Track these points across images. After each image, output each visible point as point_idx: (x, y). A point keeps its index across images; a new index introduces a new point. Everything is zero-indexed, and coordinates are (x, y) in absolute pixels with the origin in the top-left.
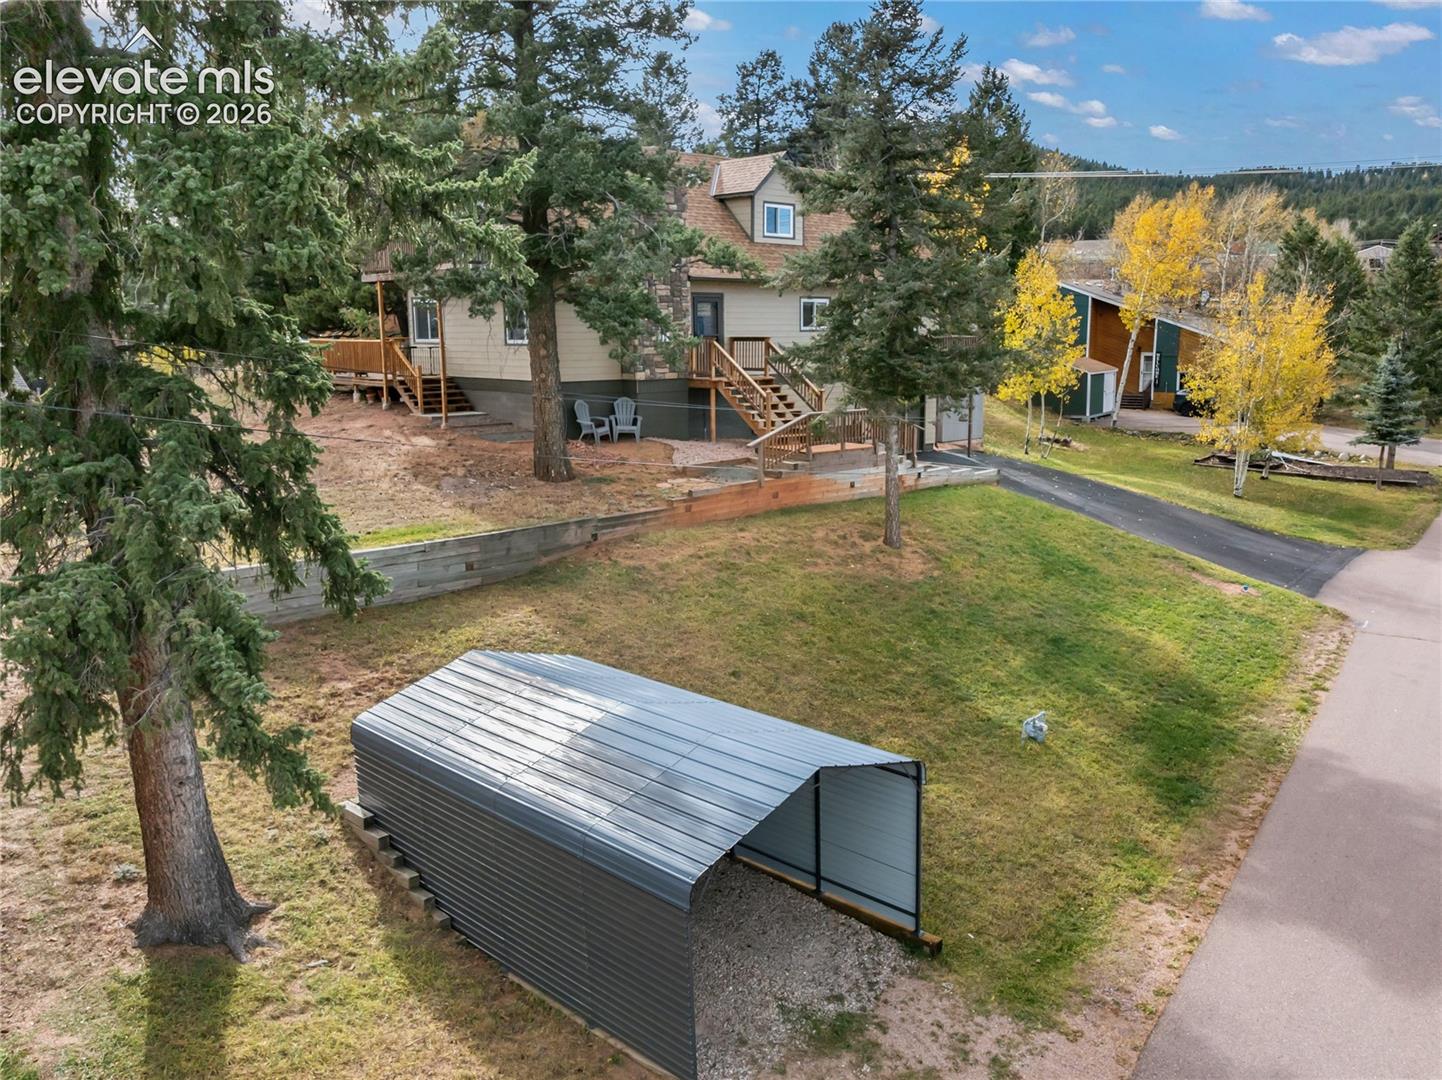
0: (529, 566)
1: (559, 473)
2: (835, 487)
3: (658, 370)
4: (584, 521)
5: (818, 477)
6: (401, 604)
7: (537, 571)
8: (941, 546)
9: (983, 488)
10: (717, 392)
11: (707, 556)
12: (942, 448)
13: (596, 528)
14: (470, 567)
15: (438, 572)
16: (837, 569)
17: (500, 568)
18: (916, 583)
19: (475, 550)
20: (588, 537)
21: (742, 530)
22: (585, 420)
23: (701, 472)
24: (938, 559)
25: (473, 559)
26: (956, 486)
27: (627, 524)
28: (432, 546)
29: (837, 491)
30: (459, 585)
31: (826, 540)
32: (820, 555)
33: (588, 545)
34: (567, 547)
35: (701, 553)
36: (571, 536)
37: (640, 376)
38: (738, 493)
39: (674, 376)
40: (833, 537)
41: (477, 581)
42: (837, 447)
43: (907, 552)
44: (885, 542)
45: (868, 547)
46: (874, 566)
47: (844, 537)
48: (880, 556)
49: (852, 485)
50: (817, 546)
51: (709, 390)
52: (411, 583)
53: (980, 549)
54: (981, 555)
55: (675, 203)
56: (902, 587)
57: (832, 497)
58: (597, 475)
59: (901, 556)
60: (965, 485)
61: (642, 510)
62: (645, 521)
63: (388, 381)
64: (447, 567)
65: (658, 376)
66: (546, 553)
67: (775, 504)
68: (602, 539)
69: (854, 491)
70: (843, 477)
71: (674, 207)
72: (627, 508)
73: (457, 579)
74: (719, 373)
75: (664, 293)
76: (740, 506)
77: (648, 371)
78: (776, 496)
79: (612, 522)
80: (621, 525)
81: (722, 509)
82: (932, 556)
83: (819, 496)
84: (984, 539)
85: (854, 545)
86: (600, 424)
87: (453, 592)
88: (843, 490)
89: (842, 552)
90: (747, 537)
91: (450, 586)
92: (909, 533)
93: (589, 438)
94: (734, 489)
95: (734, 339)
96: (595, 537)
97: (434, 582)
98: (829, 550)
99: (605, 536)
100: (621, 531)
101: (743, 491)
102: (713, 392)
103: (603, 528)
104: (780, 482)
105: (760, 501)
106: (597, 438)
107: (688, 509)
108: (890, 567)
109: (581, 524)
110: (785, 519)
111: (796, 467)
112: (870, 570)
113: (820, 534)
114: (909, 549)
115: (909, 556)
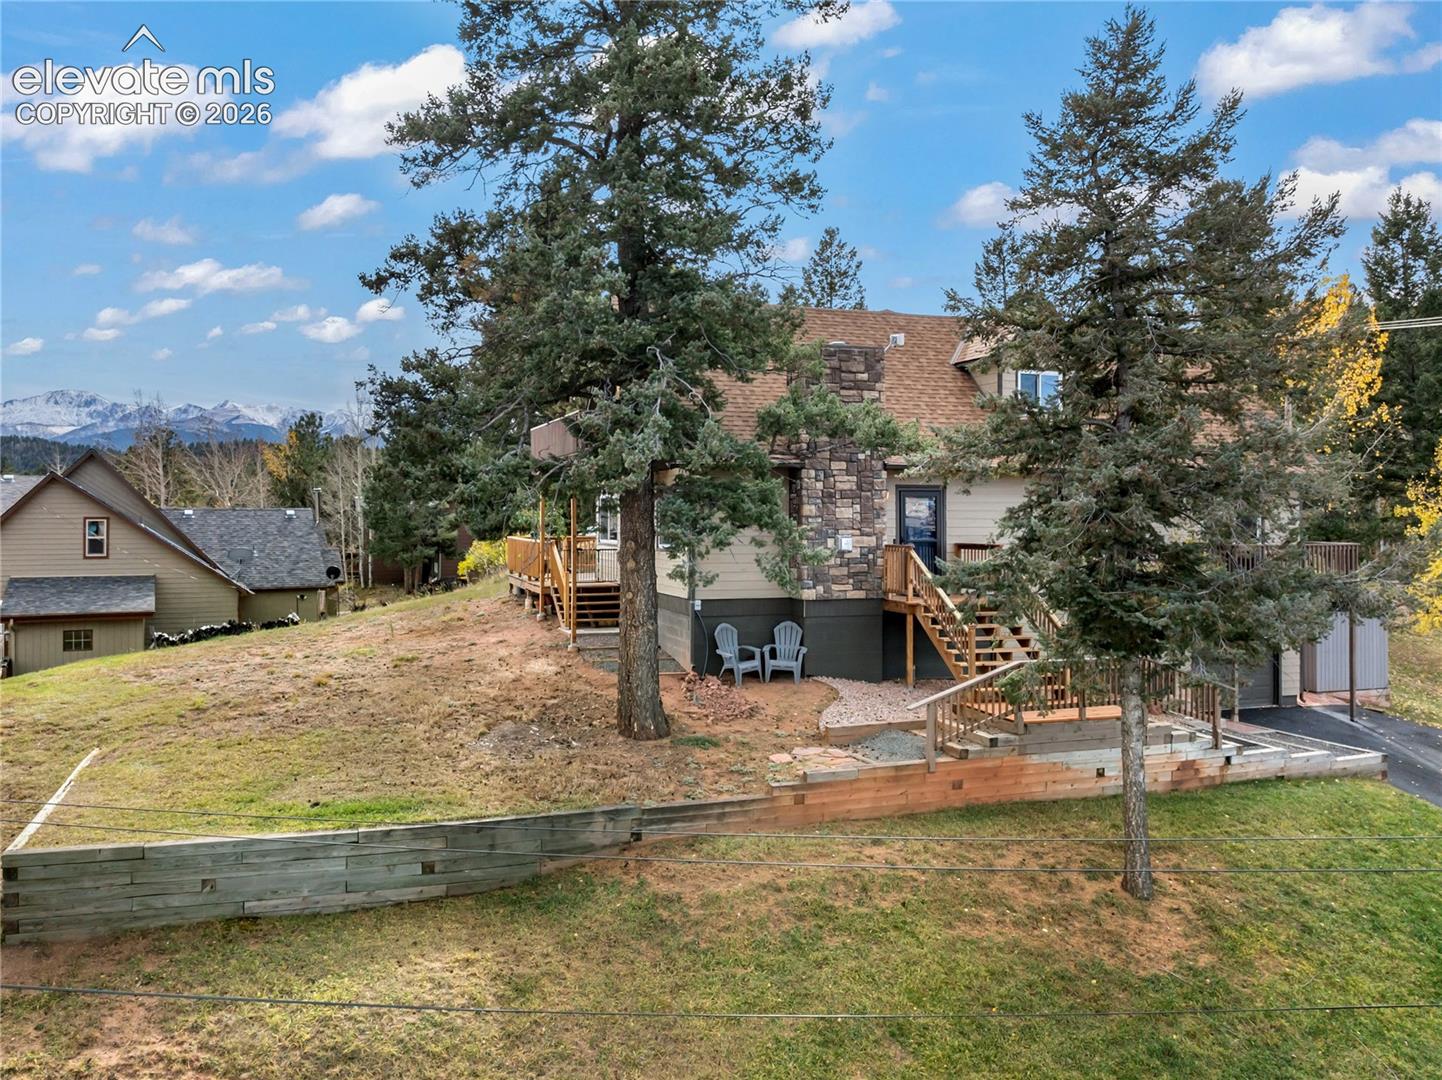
0: (526, 873)
1: (642, 728)
2: (1070, 775)
3: (835, 587)
4: (617, 812)
5: (1035, 759)
6: (315, 916)
7: (534, 882)
8: (1229, 902)
9: (1348, 786)
10: (915, 619)
11: (791, 888)
12: (1312, 702)
13: (640, 822)
14: (428, 868)
15: (377, 873)
16: (1015, 933)
17: (475, 873)
18: (1154, 980)
19: (438, 845)
20: (627, 837)
21: (876, 843)
22: (728, 651)
23: (851, 739)
24: (1215, 930)
25: (433, 857)
26: (1298, 780)
27: (692, 819)
28: (369, 836)
29: (1072, 782)
30: (410, 894)
31: (1018, 873)
32: (991, 902)
33: (625, 847)
34: (589, 848)
35: (782, 883)
36: (598, 833)
37: (808, 594)
38: (888, 780)
39: (861, 594)
40: (1033, 865)
41: (438, 890)
42: (1073, 713)
43: (1159, 911)
44: (1124, 885)
45: (1092, 889)
46: (1085, 932)
47: (1053, 871)
48: (1104, 913)
49: (1100, 774)
50: (997, 884)
51: (903, 617)
52: (336, 885)
53: (1307, 916)
54: (1306, 929)
55: (867, 370)
56: (1125, 986)
57: (1063, 790)
58: (701, 733)
59: (1145, 917)
60: (1317, 778)
61: (725, 798)
62: (724, 815)
63: (544, 588)
64: (390, 867)
65: (835, 595)
66: (555, 854)
67: (957, 800)
68: (647, 839)
69: (1103, 783)
70: (1085, 760)
71: (865, 376)
72: (704, 794)
73: (406, 885)
74: (916, 594)
75: (847, 486)
76: (894, 798)
77: (820, 589)
78: (958, 786)
79: (668, 815)
80: (683, 820)
81: (862, 803)
82: (1208, 919)
83: (1037, 789)
84: (1322, 891)
85: (1067, 885)
86: (746, 656)
87: (399, 904)
88: (1083, 780)
89: (1037, 898)
90: (878, 857)
91: (393, 895)
92: (1177, 869)
93: (728, 677)
94: (880, 773)
95: (960, 547)
96: (637, 837)
97: (370, 889)
98: (1015, 891)
99: (652, 834)
100: (680, 829)
101: (898, 775)
102: (910, 619)
103: (652, 822)
104: (966, 765)
105: (931, 794)
106: (738, 677)
107: (800, 800)
108: (1117, 942)
109: (613, 815)
110: (960, 829)
111: (993, 742)
112: (1075, 944)
113: (1012, 860)
114: (1167, 902)
115: (1163, 916)
